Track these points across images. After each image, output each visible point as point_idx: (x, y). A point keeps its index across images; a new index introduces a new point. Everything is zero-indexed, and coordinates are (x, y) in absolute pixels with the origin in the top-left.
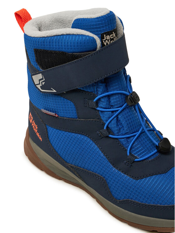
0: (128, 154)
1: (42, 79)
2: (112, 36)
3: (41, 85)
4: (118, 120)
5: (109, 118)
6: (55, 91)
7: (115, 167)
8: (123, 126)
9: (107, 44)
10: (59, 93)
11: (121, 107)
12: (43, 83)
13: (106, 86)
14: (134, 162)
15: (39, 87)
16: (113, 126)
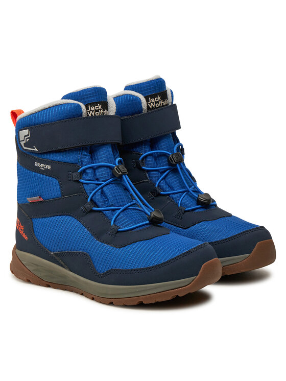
0: (112, 224)
1: (28, 135)
2: (97, 108)
3: (25, 142)
4: (103, 192)
5: (94, 189)
6: (36, 150)
7: (98, 240)
8: (108, 200)
9: (92, 115)
10: (41, 152)
11: (105, 181)
12: (28, 140)
13: (91, 157)
14: (118, 232)
15: (22, 143)
16: (98, 198)
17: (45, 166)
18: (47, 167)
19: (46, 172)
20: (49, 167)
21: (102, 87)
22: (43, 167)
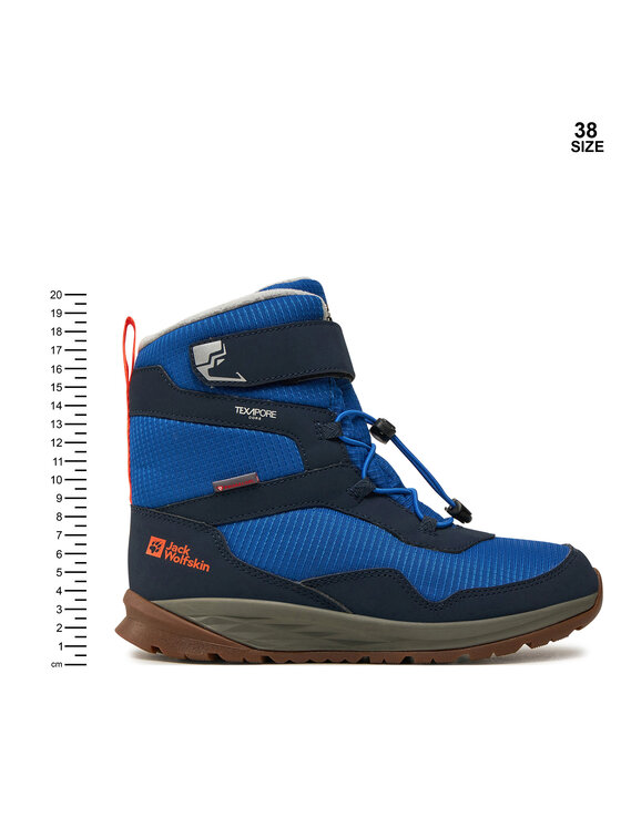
17: (263, 413)
18: (266, 414)
19: (264, 426)
20: (272, 414)
21: (313, 279)
22: (258, 415)
